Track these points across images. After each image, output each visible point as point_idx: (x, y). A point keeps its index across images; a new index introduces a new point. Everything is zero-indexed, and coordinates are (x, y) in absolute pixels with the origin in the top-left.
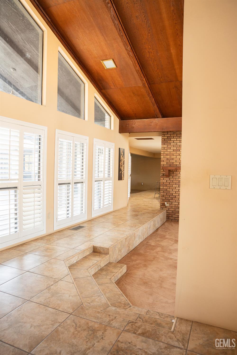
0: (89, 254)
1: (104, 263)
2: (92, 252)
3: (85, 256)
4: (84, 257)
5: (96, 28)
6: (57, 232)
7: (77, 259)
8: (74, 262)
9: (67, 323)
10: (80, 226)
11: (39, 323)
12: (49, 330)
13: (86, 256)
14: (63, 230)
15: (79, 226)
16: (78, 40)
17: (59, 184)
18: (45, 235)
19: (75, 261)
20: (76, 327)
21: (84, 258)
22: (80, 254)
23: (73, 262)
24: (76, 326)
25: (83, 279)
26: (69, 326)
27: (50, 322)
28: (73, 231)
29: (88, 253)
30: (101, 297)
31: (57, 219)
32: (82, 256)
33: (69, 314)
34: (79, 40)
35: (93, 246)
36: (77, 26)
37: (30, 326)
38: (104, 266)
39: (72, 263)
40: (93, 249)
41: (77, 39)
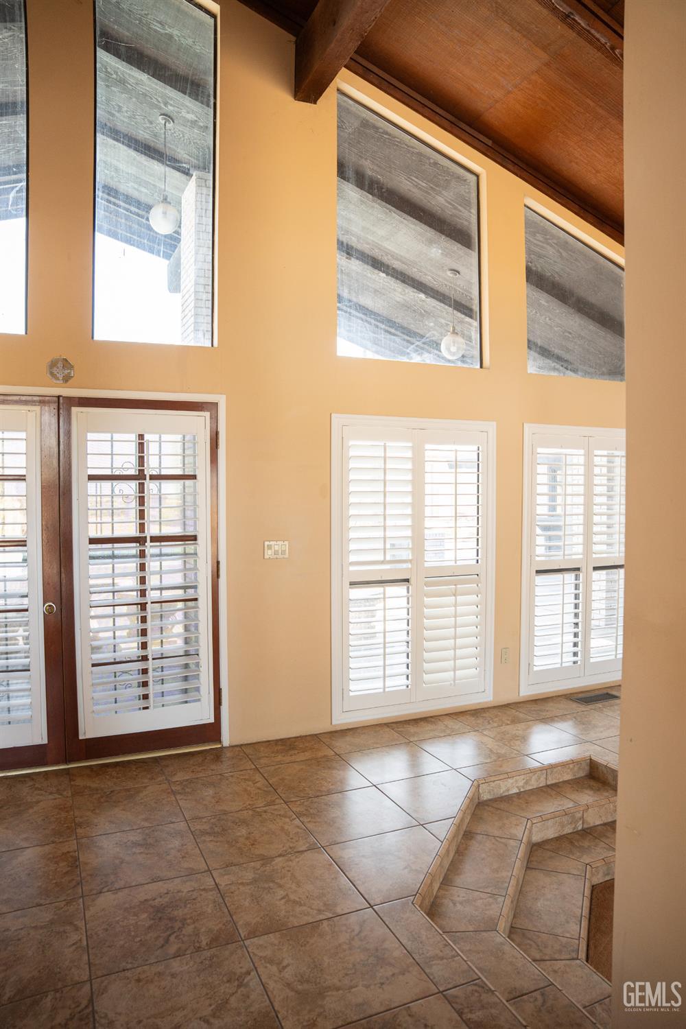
0: (572, 780)
1: (601, 817)
2: (586, 776)
3: (553, 782)
4: (552, 785)
5: (611, 119)
6: (528, 701)
7: (521, 784)
8: (511, 792)
9: (347, 919)
10: (607, 694)
11: (299, 898)
12: (306, 918)
13: (557, 781)
14: (552, 697)
15: (605, 691)
16: (576, 166)
17: (538, 572)
18: (490, 706)
19: (515, 791)
20: (356, 938)
21: (548, 786)
22: (536, 775)
23: (508, 790)
24: (357, 935)
25: (497, 840)
26: (344, 928)
27: (321, 904)
28: (574, 705)
29: (567, 777)
30: (496, 899)
31: (529, 664)
32: (542, 779)
33: (369, 904)
34: (577, 163)
35: (591, 759)
36: (559, 134)
37: (282, 896)
38: (601, 825)
39: (503, 792)
40: (587, 768)
41: (573, 164)
